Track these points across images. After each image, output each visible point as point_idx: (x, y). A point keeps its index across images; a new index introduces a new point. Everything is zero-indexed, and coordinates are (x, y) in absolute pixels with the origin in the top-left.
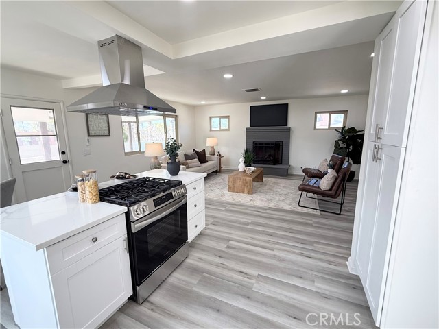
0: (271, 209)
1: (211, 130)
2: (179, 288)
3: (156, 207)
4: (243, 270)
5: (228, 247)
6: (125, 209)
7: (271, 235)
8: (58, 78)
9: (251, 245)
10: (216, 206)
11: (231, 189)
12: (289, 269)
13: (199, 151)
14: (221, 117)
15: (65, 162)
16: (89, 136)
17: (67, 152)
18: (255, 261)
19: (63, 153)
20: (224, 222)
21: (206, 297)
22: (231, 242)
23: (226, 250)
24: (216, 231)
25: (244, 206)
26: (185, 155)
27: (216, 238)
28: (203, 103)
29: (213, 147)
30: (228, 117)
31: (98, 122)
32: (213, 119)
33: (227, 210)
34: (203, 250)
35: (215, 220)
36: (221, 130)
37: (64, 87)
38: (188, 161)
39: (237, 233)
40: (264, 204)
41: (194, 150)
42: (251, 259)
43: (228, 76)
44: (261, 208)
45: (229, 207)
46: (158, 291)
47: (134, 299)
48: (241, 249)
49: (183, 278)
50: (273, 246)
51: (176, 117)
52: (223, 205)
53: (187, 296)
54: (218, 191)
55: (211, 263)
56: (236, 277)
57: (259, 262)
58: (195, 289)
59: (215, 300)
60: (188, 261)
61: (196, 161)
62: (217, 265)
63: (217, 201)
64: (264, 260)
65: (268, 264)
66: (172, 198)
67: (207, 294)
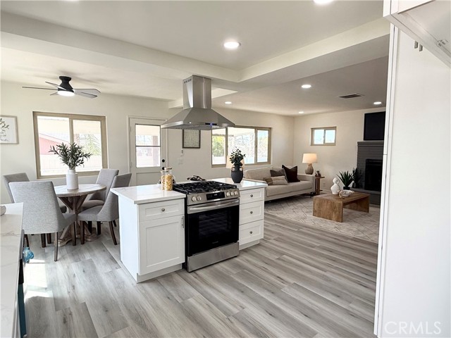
0: (355, 239)
1: (312, 144)
2: (220, 272)
3: (207, 199)
4: (281, 277)
5: (279, 259)
6: (184, 196)
7: (334, 260)
8: (166, 101)
9: (304, 262)
10: (290, 226)
11: (317, 213)
12: (331, 288)
13: (290, 167)
14: (326, 129)
16: (183, 147)
17: (166, 160)
18: (299, 274)
19: (163, 161)
20: (288, 240)
21: (237, 282)
22: (284, 256)
23: (275, 260)
24: (276, 245)
25: (322, 231)
26: (271, 171)
27: (270, 250)
28: (301, 113)
29: (310, 165)
30: (334, 128)
31: (192, 135)
32: (316, 131)
33: (299, 232)
34: (254, 256)
35: (280, 237)
36: (325, 144)
37: (170, 107)
38: (273, 178)
39: (296, 251)
40: (351, 234)
41: (283, 166)
42: (295, 272)
43: (306, 86)
44: (343, 237)
45: (304, 230)
46: (204, 269)
47: (185, 266)
48: (291, 263)
49: (226, 267)
50: (328, 269)
51: (270, 129)
52: (298, 227)
53: (223, 278)
54: (301, 214)
55: (255, 265)
56: (272, 279)
57: (302, 275)
58: (232, 276)
59: (244, 286)
60: (236, 259)
61: (282, 178)
62: (260, 268)
63: (294, 223)
64: (309, 275)
65: (310, 279)
66: (224, 197)
67: (240, 281)
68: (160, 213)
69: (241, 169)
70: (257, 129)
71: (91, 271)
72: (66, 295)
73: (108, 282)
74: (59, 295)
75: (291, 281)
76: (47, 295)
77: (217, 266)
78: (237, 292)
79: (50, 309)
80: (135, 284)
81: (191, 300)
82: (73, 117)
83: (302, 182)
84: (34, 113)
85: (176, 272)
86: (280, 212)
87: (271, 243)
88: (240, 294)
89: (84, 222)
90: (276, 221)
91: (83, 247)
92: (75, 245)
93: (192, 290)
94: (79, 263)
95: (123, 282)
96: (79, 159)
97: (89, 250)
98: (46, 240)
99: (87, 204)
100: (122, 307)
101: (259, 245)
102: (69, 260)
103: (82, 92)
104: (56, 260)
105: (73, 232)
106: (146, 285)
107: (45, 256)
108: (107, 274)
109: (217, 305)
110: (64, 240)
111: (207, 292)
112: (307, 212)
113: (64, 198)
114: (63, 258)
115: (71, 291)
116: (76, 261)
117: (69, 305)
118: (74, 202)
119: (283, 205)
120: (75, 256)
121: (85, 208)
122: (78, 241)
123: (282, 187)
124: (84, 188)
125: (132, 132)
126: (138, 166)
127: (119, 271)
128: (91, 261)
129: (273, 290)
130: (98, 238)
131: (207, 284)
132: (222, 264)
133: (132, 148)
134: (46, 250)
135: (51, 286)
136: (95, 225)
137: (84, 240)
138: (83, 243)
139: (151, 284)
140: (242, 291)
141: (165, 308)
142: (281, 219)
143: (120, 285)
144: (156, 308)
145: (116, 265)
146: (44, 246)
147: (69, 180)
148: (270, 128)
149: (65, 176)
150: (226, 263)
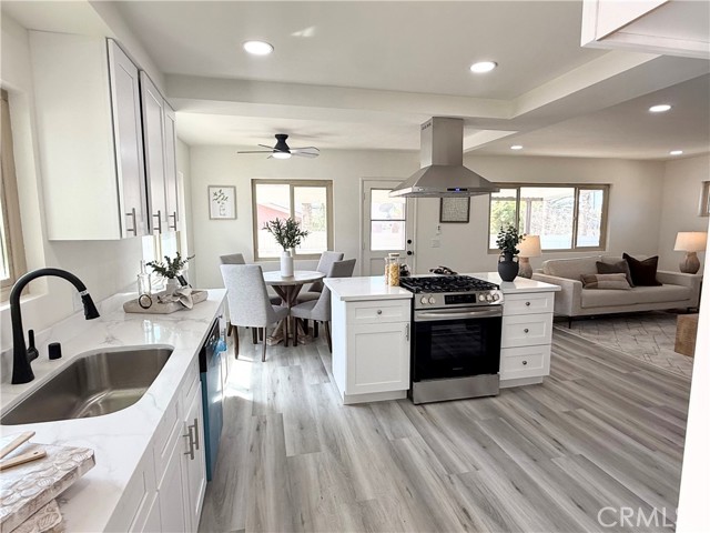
1: (704, 214)
2: (459, 413)
3: (446, 303)
4: (561, 440)
5: (567, 413)
6: (410, 294)
9: (609, 424)
11: (684, 348)
15: (410, 253)
16: (441, 221)
17: (414, 241)
19: (409, 242)
21: (482, 432)
22: (581, 411)
23: (560, 414)
24: (571, 390)
26: (599, 263)
27: (558, 396)
28: (676, 153)
31: (456, 205)
35: (586, 378)
38: (599, 276)
41: (625, 256)
46: (438, 405)
48: (588, 423)
49: (473, 409)
50: (663, 447)
51: (606, 188)
52: (631, 367)
53: (463, 423)
54: (649, 345)
55: (520, 414)
56: (542, 439)
57: (601, 446)
58: (476, 422)
59: (490, 439)
60: (493, 400)
61: (619, 278)
62: (528, 420)
63: (624, 359)
64: (615, 449)
65: (615, 455)
66: (475, 301)
67: (486, 432)
68: (374, 316)
69: (515, 260)
70: (578, 187)
71: (296, 380)
72: (266, 402)
73: (311, 395)
74: (258, 400)
75: (576, 449)
76: (248, 397)
77: (458, 405)
78: (475, 445)
79: (247, 412)
80: (342, 404)
81: (405, 441)
82: (294, 183)
83: (665, 287)
84: (253, 182)
85: (398, 401)
86: (603, 337)
87: (565, 386)
88: (480, 449)
89: (298, 319)
90: (589, 352)
91: (294, 350)
92: (287, 346)
93: (411, 428)
94: (286, 368)
95: (329, 400)
96: (297, 238)
97: (301, 355)
98: (257, 335)
99: (304, 296)
100: (319, 429)
101: (541, 385)
102: (277, 363)
103: (303, 152)
104: (264, 361)
105: (285, 330)
106: (353, 409)
107: (254, 353)
108: (312, 386)
109: (439, 456)
110: (275, 338)
111: (431, 436)
112: (664, 344)
113: (277, 287)
114: (272, 359)
115: (271, 398)
116: (284, 365)
117: (266, 412)
118: (287, 293)
119: (616, 326)
120: (284, 359)
121: (301, 302)
122: (291, 343)
123: (617, 293)
124: (300, 276)
125: (366, 200)
126: (373, 249)
127: (327, 385)
128: (299, 368)
129: (536, 455)
130: (313, 341)
131: (435, 425)
132: (466, 403)
133: (365, 224)
134: (257, 347)
135: (254, 388)
136: (311, 325)
137: (296, 341)
138: (296, 345)
139: (361, 409)
140: (485, 445)
141: (368, 442)
142: (603, 350)
143: (324, 403)
144: (359, 439)
145: (326, 378)
146: (255, 342)
147: (283, 264)
148: (609, 185)
149: (279, 259)
150: (474, 402)
